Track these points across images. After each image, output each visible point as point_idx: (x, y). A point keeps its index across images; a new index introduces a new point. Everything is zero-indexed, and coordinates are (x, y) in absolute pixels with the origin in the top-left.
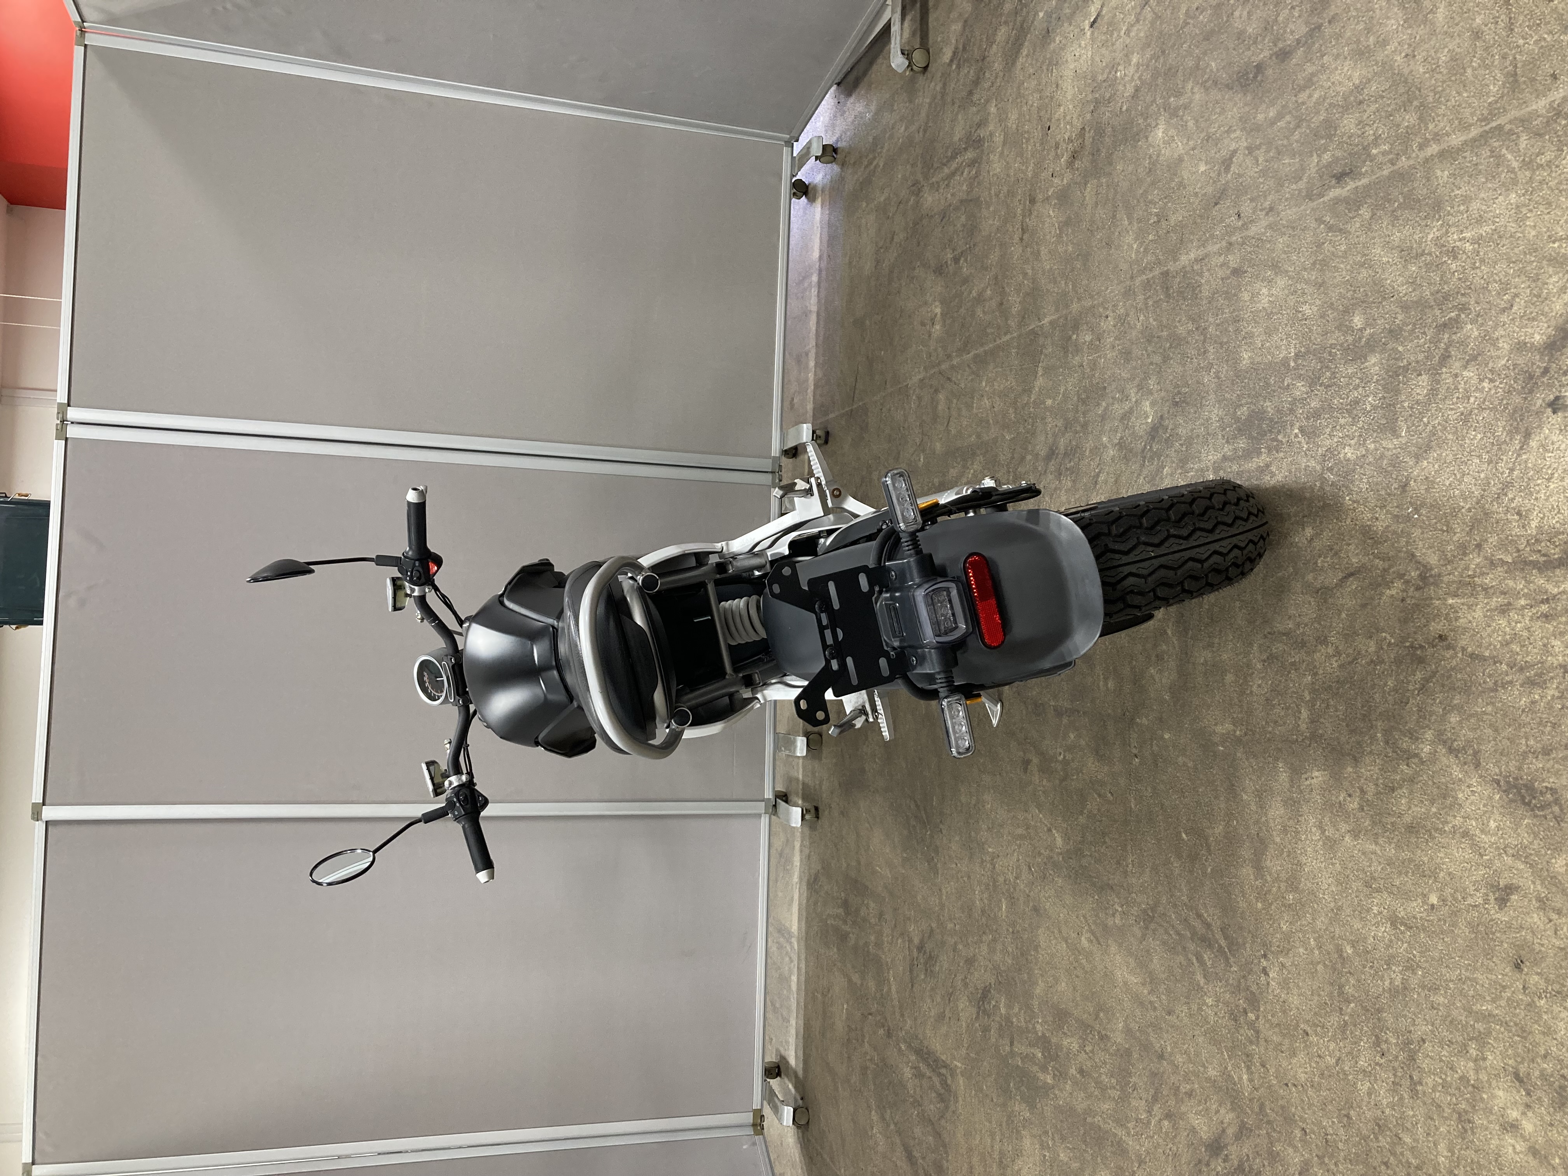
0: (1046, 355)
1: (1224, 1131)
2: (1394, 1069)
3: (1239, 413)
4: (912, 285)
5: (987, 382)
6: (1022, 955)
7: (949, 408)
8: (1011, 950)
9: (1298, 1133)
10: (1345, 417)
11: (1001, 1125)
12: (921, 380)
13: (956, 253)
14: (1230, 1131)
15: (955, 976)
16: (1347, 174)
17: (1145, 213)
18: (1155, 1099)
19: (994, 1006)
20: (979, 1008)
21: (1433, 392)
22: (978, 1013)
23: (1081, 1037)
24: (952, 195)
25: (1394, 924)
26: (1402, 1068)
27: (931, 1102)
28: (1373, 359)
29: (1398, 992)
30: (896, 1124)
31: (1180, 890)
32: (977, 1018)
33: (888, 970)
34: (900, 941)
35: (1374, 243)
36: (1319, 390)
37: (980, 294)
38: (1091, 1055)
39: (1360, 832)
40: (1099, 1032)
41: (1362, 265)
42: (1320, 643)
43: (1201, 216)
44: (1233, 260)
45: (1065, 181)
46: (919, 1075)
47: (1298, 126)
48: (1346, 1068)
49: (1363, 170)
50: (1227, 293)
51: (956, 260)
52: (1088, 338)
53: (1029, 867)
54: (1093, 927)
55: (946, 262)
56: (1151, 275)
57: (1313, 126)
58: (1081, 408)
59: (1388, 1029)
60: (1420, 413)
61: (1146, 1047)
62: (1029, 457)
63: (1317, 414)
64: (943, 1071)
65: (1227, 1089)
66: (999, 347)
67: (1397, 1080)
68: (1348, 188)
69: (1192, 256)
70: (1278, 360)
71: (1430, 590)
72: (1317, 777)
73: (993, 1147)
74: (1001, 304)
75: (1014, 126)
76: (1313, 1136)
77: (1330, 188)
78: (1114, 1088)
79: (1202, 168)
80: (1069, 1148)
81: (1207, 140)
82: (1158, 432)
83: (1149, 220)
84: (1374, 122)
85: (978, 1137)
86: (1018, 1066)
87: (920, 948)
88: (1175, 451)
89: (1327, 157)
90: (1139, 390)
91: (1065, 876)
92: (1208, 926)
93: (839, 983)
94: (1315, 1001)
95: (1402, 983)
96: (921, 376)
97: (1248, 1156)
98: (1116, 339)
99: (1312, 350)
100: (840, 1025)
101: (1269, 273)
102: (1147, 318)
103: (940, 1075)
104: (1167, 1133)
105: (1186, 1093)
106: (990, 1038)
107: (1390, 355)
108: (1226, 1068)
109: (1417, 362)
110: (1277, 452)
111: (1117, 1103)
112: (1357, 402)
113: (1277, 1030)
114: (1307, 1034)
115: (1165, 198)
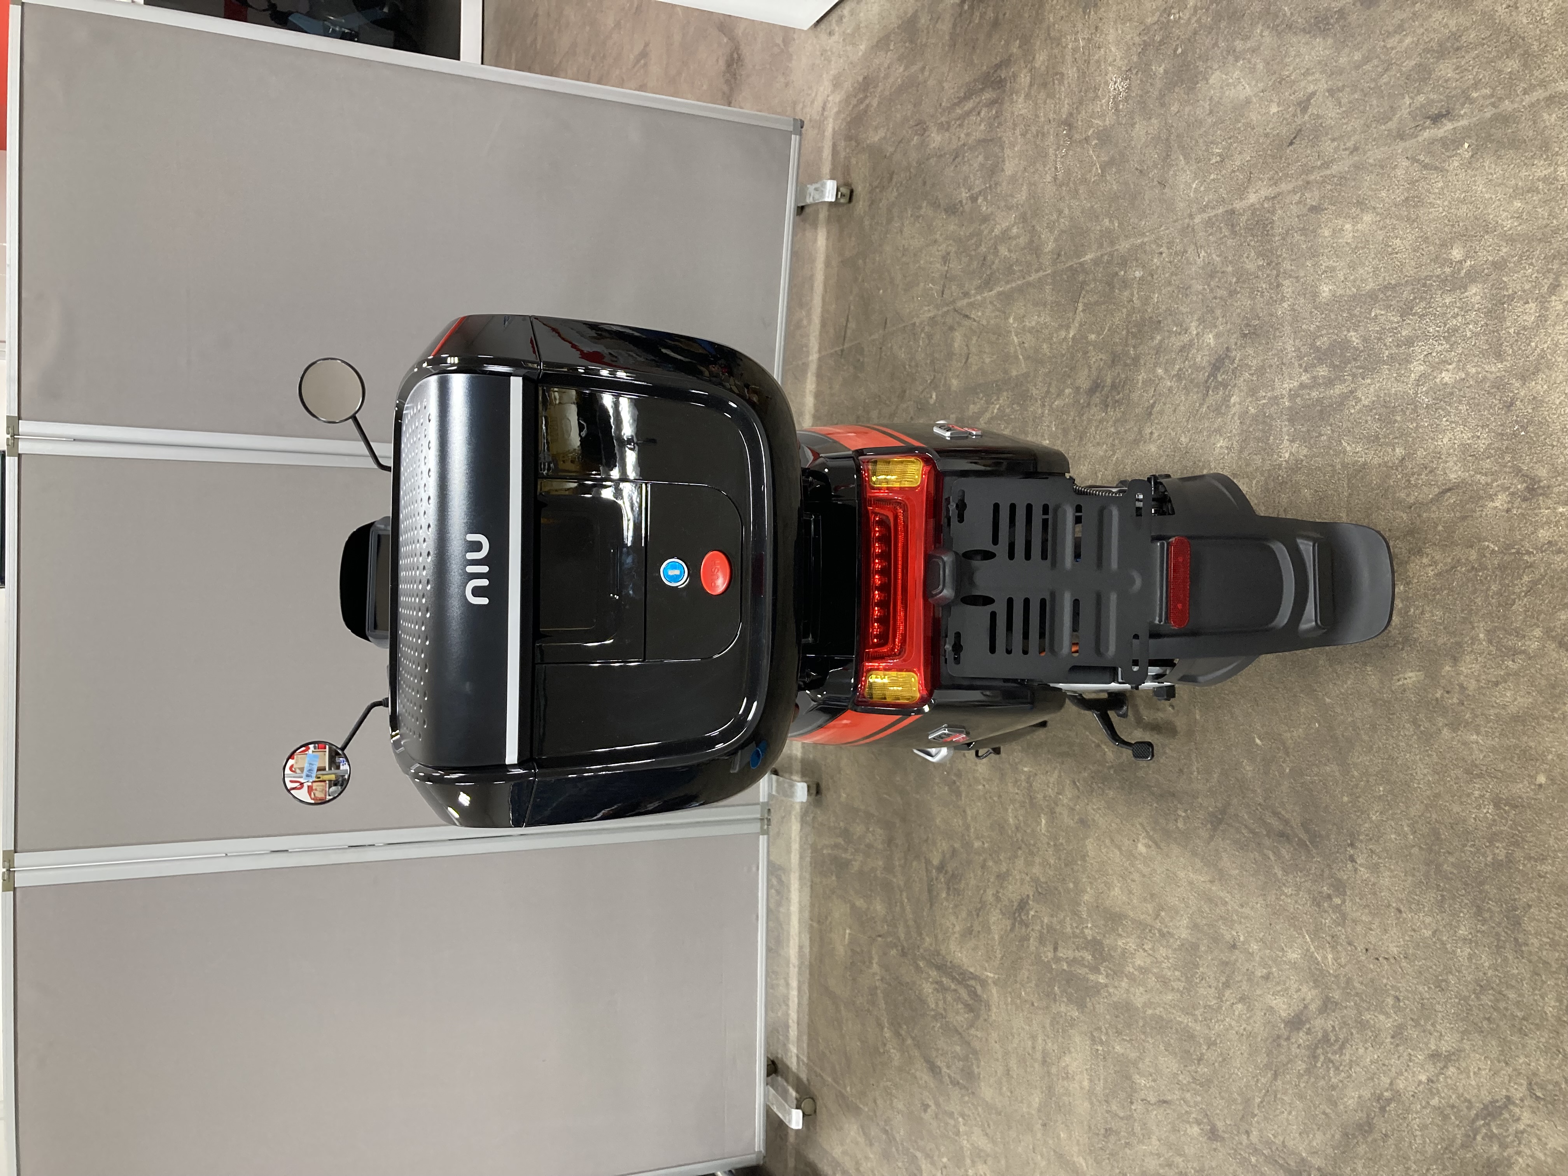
0: (1087, 292)
1: (1306, 1007)
2: (1497, 934)
3: (1318, 343)
4: (918, 225)
5: (1014, 319)
6: (1066, 865)
7: (967, 346)
8: (1052, 862)
9: (1390, 1001)
10: (1442, 345)
11: (1044, 1027)
12: (932, 319)
13: (972, 192)
14: (1313, 1007)
15: (985, 891)
16: (1443, 116)
17: (1206, 154)
18: (1227, 985)
19: (1033, 916)
20: (1015, 919)
21: (1542, 319)
22: (1013, 925)
23: (1139, 937)
24: (968, 135)
25: (1497, 806)
26: (1506, 933)
27: (957, 1013)
28: (1473, 289)
29: (1502, 865)
30: (913, 1039)
31: (1254, 791)
32: (1012, 930)
33: (901, 891)
34: (915, 863)
35: (1475, 181)
36: (1411, 320)
37: (1005, 232)
38: (1150, 952)
39: (1460, 725)
40: (1160, 931)
41: (1463, 201)
42: (1414, 554)
43: (1273, 157)
44: (1312, 198)
45: (1107, 123)
46: (941, 988)
47: (1386, 70)
48: (1444, 938)
49: (1462, 112)
50: (1304, 229)
51: (974, 199)
52: (1138, 274)
53: (1074, 783)
54: (1151, 833)
55: (961, 202)
56: (1212, 214)
57: (1404, 69)
58: (1132, 342)
59: (1490, 899)
60: (1527, 338)
61: (1216, 939)
62: (1067, 391)
63: (1410, 342)
64: (972, 982)
65: (1310, 968)
66: (1029, 284)
67: (1501, 943)
68: (1446, 128)
69: (1264, 193)
70: (1364, 293)
71: (1538, 500)
72: (1410, 678)
73: (1034, 1048)
74: (1032, 241)
75: (1043, 68)
76: (1407, 1002)
77: (1425, 129)
78: (1179, 980)
79: (1274, 109)
80: (1126, 1040)
81: (1280, 83)
82: (1224, 363)
83: (1210, 160)
84: (1474, 67)
85: (1016, 1041)
86: (1064, 970)
87: (941, 868)
88: (1244, 380)
89: (1421, 98)
90: (1200, 324)
91: (1118, 788)
92: (1287, 822)
93: (839, 911)
94: (1409, 882)
95: (1507, 857)
96: (931, 314)
97: (1333, 1027)
98: (1172, 274)
99: (1403, 282)
100: (841, 950)
101: (1354, 209)
102: (1209, 255)
103: (967, 987)
104: (1240, 1016)
105: (1262, 977)
106: (1028, 947)
107: (1493, 285)
108: (1308, 950)
109: (1524, 291)
110: (1363, 379)
111: (1182, 993)
112: (1456, 330)
113: (1367, 911)
114: (1400, 911)
115: (1230, 138)
